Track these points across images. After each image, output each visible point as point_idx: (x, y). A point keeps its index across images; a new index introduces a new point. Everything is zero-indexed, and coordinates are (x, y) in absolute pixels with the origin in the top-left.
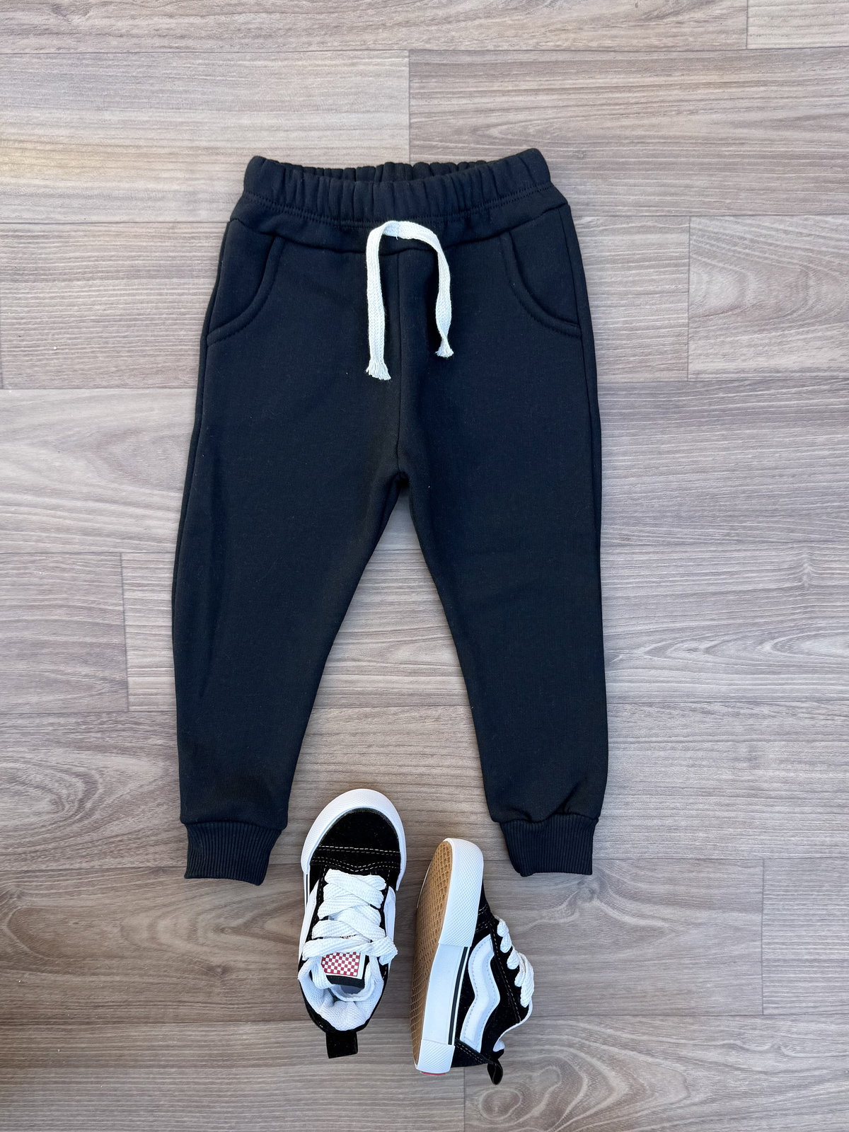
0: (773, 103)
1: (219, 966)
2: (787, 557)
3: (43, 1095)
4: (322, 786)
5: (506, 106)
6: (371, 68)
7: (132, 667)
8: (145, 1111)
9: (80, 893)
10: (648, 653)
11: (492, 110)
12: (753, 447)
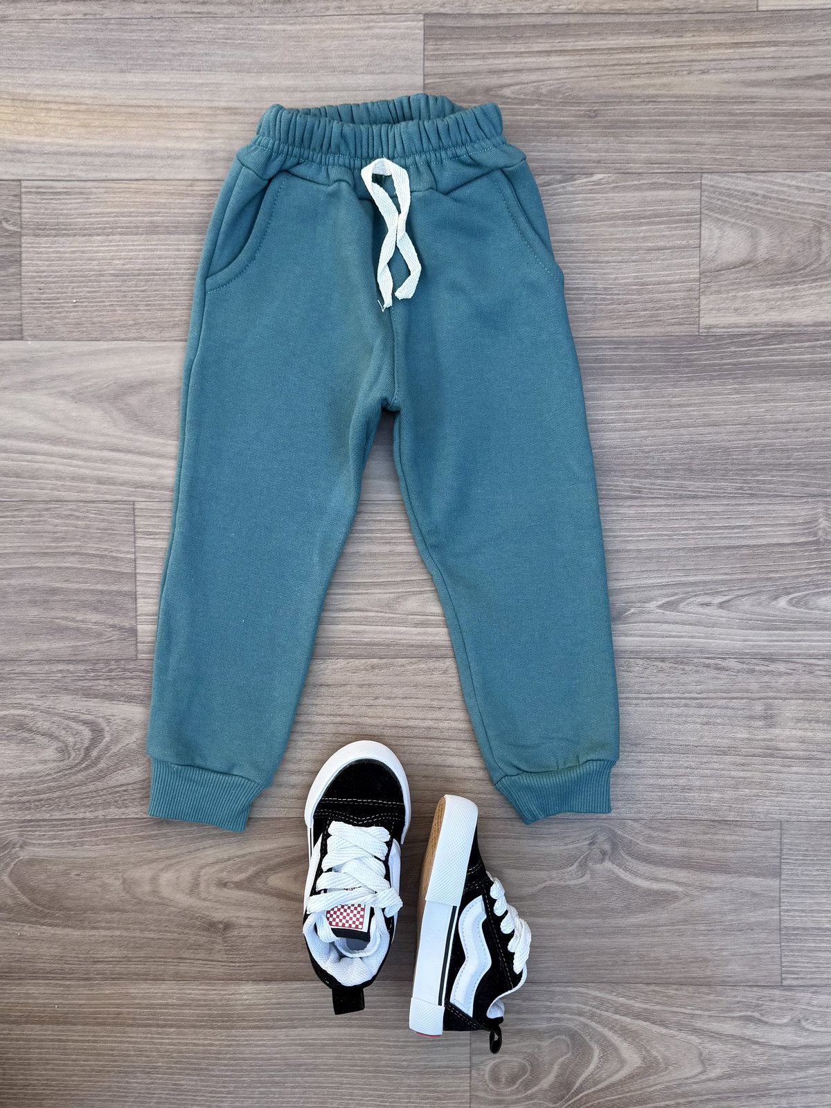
0: (784, 63)
1: (221, 922)
2: (801, 512)
3: (40, 1053)
4: (328, 738)
5: (518, 67)
6: (387, 31)
7: (141, 615)
8: (142, 1072)
9: (82, 844)
10: (660, 607)
11: (505, 71)
12: (765, 401)
